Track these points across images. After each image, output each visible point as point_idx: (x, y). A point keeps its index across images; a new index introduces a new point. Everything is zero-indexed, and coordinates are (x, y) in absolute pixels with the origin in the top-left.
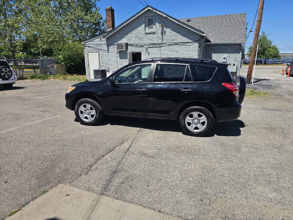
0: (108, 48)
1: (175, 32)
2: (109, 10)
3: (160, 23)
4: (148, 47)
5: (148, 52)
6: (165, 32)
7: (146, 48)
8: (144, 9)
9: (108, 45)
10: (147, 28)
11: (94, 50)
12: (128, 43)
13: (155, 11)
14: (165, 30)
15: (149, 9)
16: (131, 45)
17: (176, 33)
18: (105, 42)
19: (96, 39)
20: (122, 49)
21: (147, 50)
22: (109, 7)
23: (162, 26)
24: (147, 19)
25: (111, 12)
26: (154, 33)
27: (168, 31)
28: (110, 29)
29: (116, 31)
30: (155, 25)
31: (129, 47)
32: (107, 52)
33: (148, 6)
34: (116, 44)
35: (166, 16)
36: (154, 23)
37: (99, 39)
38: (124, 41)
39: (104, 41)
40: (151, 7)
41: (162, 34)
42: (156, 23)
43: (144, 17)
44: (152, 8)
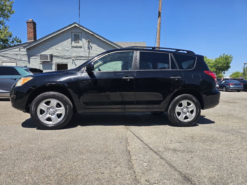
0: (29, 59)
1: (101, 47)
2: (31, 23)
3: (86, 39)
4: (75, 60)
5: (75, 63)
6: (91, 47)
7: (73, 60)
8: (71, 25)
9: (29, 56)
10: (73, 42)
11: (10, 60)
12: (52, 55)
13: (81, 28)
14: (91, 45)
15: (75, 26)
16: (56, 56)
17: (101, 49)
18: (26, 53)
19: (14, 49)
20: (46, 60)
21: (74, 62)
22: (31, 20)
23: (89, 42)
24: (73, 34)
25: (33, 25)
26: (81, 47)
27: (94, 46)
28: (31, 41)
29: (39, 42)
30: (81, 40)
31: (54, 58)
32: (28, 62)
33: (75, 23)
34: (38, 54)
35: (92, 33)
36: (80, 38)
37: (18, 49)
38: (48, 52)
39: (24, 51)
40: (77, 24)
41: (89, 48)
42: (83, 39)
43: (70, 32)
44: (79, 25)
